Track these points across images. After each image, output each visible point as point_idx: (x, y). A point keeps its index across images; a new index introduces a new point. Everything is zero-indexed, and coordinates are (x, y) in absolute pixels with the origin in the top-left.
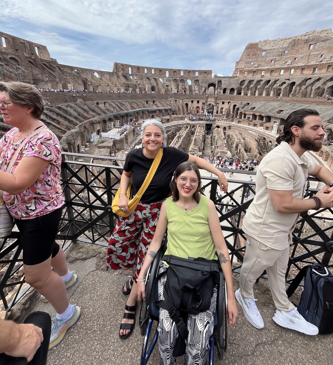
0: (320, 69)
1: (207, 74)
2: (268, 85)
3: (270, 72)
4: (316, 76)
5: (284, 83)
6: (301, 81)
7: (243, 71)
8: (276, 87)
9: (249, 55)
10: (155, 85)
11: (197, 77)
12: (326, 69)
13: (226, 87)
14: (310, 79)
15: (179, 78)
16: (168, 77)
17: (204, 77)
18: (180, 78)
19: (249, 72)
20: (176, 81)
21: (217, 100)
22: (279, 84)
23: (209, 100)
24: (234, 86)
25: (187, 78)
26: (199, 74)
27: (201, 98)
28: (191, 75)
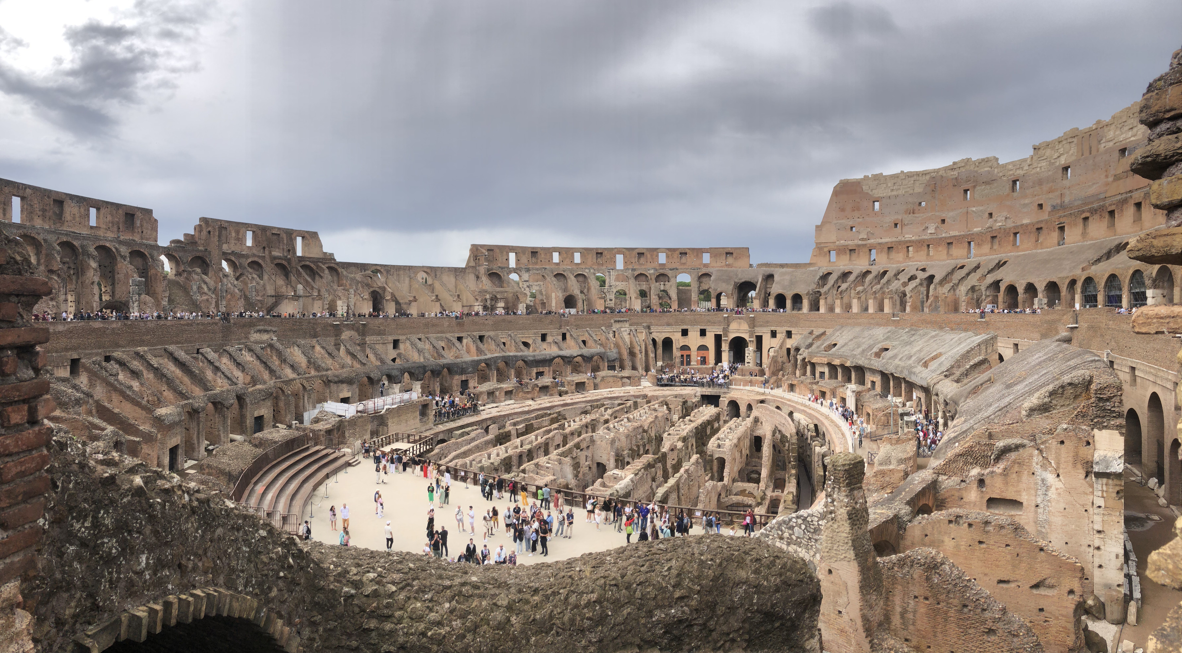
0: (979, 245)
1: (736, 259)
2: (879, 283)
3: (886, 249)
4: (971, 262)
5: (912, 278)
6: (944, 274)
7: (826, 250)
8: (894, 289)
9: (843, 210)
10: (576, 292)
11: (706, 266)
12: (989, 246)
13: (780, 291)
14: (962, 267)
15: (652, 271)
16: (622, 270)
17: (727, 265)
18: (656, 270)
19: (841, 251)
20: (644, 278)
21: (754, 326)
22: (901, 282)
23: (733, 326)
24: (801, 290)
25: (677, 269)
26: (711, 257)
27: (709, 321)
28: (690, 260)
